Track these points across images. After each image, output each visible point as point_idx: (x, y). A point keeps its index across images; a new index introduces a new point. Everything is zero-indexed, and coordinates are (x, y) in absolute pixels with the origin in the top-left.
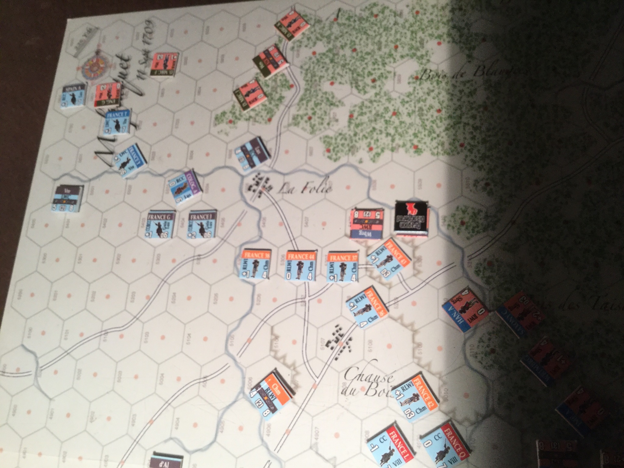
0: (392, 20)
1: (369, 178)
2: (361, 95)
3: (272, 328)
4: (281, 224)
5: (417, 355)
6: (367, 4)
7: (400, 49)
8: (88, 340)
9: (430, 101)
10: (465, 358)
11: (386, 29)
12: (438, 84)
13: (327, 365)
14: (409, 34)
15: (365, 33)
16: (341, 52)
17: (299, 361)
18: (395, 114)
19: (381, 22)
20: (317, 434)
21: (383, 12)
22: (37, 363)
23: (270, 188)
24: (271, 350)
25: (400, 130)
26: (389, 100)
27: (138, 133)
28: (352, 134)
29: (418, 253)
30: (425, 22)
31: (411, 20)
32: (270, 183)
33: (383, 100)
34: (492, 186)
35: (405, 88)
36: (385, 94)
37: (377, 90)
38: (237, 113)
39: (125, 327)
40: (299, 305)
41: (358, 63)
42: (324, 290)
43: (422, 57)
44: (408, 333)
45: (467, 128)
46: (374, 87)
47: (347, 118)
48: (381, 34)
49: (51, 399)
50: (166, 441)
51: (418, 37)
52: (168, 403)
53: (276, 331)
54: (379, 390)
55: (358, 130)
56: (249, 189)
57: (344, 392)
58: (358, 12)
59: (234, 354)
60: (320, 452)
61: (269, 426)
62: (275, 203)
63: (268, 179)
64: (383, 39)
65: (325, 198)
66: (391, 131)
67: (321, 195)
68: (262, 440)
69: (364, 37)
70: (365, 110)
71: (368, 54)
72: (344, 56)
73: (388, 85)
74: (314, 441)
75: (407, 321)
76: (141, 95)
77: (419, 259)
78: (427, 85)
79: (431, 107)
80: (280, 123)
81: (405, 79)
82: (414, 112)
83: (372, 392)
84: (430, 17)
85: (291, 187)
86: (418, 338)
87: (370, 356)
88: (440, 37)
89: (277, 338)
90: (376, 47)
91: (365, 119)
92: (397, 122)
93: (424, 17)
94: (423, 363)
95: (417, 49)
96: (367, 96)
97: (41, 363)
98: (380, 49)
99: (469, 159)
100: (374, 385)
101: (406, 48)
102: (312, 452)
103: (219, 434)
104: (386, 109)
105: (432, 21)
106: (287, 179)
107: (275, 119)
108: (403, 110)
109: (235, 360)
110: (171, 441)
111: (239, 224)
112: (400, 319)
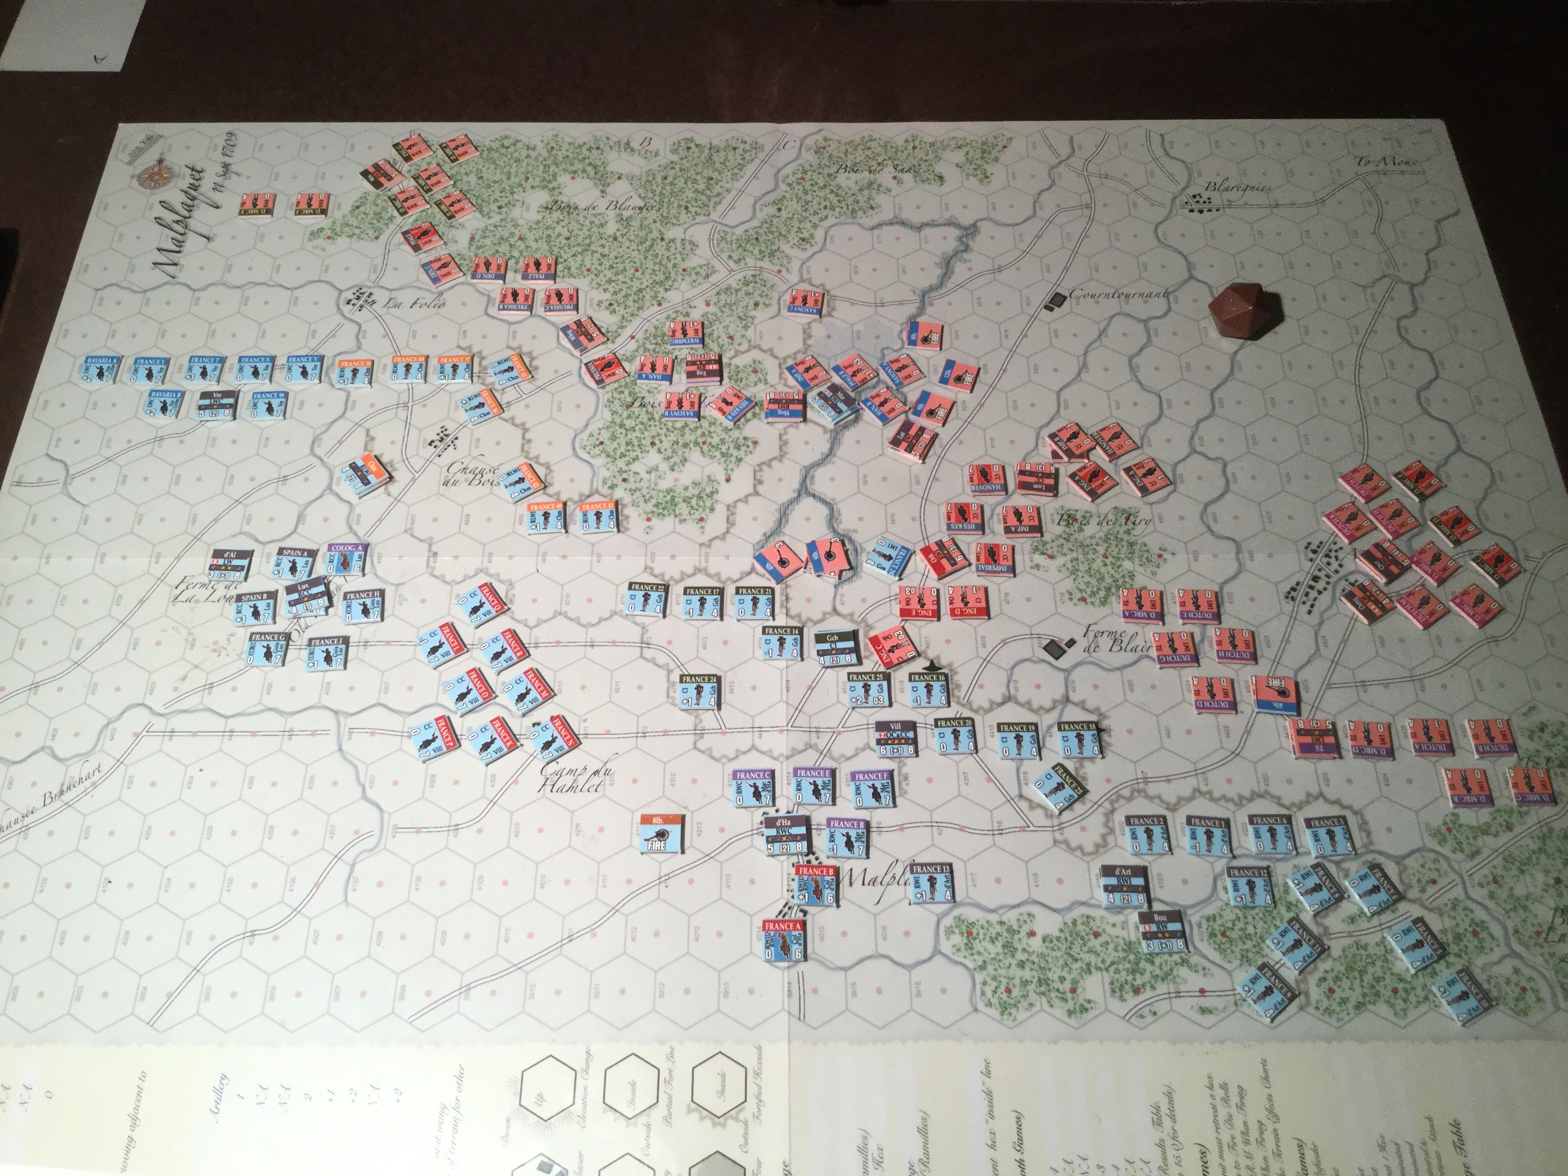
0: (524, 153)
1: (489, 296)
2: (485, 220)
3: (368, 430)
4: (384, 337)
5: (526, 448)
6: (498, 136)
7: (531, 180)
8: (138, 446)
9: (559, 229)
10: (574, 449)
11: (517, 161)
12: (569, 213)
13: (429, 461)
14: (541, 167)
15: (494, 162)
16: (465, 179)
17: (397, 458)
18: (520, 239)
19: (511, 154)
20: (413, 520)
21: (515, 145)
22: (68, 471)
23: (374, 302)
24: (365, 449)
25: (525, 254)
26: (516, 226)
27: (210, 245)
28: (472, 255)
29: (534, 363)
30: (560, 158)
31: (545, 154)
32: (373, 298)
33: (509, 226)
34: (615, 306)
35: (533, 215)
36: (512, 220)
37: (503, 216)
38: (338, 229)
39: (185, 433)
40: (400, 410)
41: (483, 190)
42: (431, 395)
43: (554, 189)
44: (519, 432)
45: (595, 255)
46: (500, 213)
47: (467, 241)
48: (511, 166)
49: (84, 506)
50: (234, 536)
51: (551, 170)
52: (238, 502)
53: (372, 433)
54: (483, 480)
55: (479, 252)
56: (348, 303)
57: (446, 484)
58: (487, 143)
59: (322, 456)
60: (416, 534)
61: (359, 516)
62: (378, 317)
63: (371, 294)
64: (513, 171)
65: (437, 313)
66: (516, 253)
67: (433, 311)
68: (351, 528)
69: (493, 166)
70: (488, 234)
71: (495, 182)
72: (469, 182)
73: (516, 212)
74: (409, 526)
75: (518, 421)
76: (218, 207)
77: (536, 368)
78: (556, 215)
79: (559, 235)
80: (388, 243)
81: (534, 207)
82: (541, 238)
83: (476, 482)
84: (566, 153)
85: (399, 301)
86: (528, 436)
87: (476, 453)
88: (575, 172)
89: (373, 439)
90: (504, 177)
91: (488, 242)
92: (522, 246)
93: (559, 153)
94: (531, 455)
95: (550, 182)
96: (491, 221)
97: (72, 471)
98: (509, 178)
99: (594, 283)
100: (479, 476)
101: (537, 179)
102: (407, 536)
103: (301, 527)
104: (512, 234)
105: (567, 156)
106: (394, 294)
107: (383, 239)
108: (530, 236)
109: (322, 460)
110: (241, 536)
111: (334, 336)
112: (512, 421)
